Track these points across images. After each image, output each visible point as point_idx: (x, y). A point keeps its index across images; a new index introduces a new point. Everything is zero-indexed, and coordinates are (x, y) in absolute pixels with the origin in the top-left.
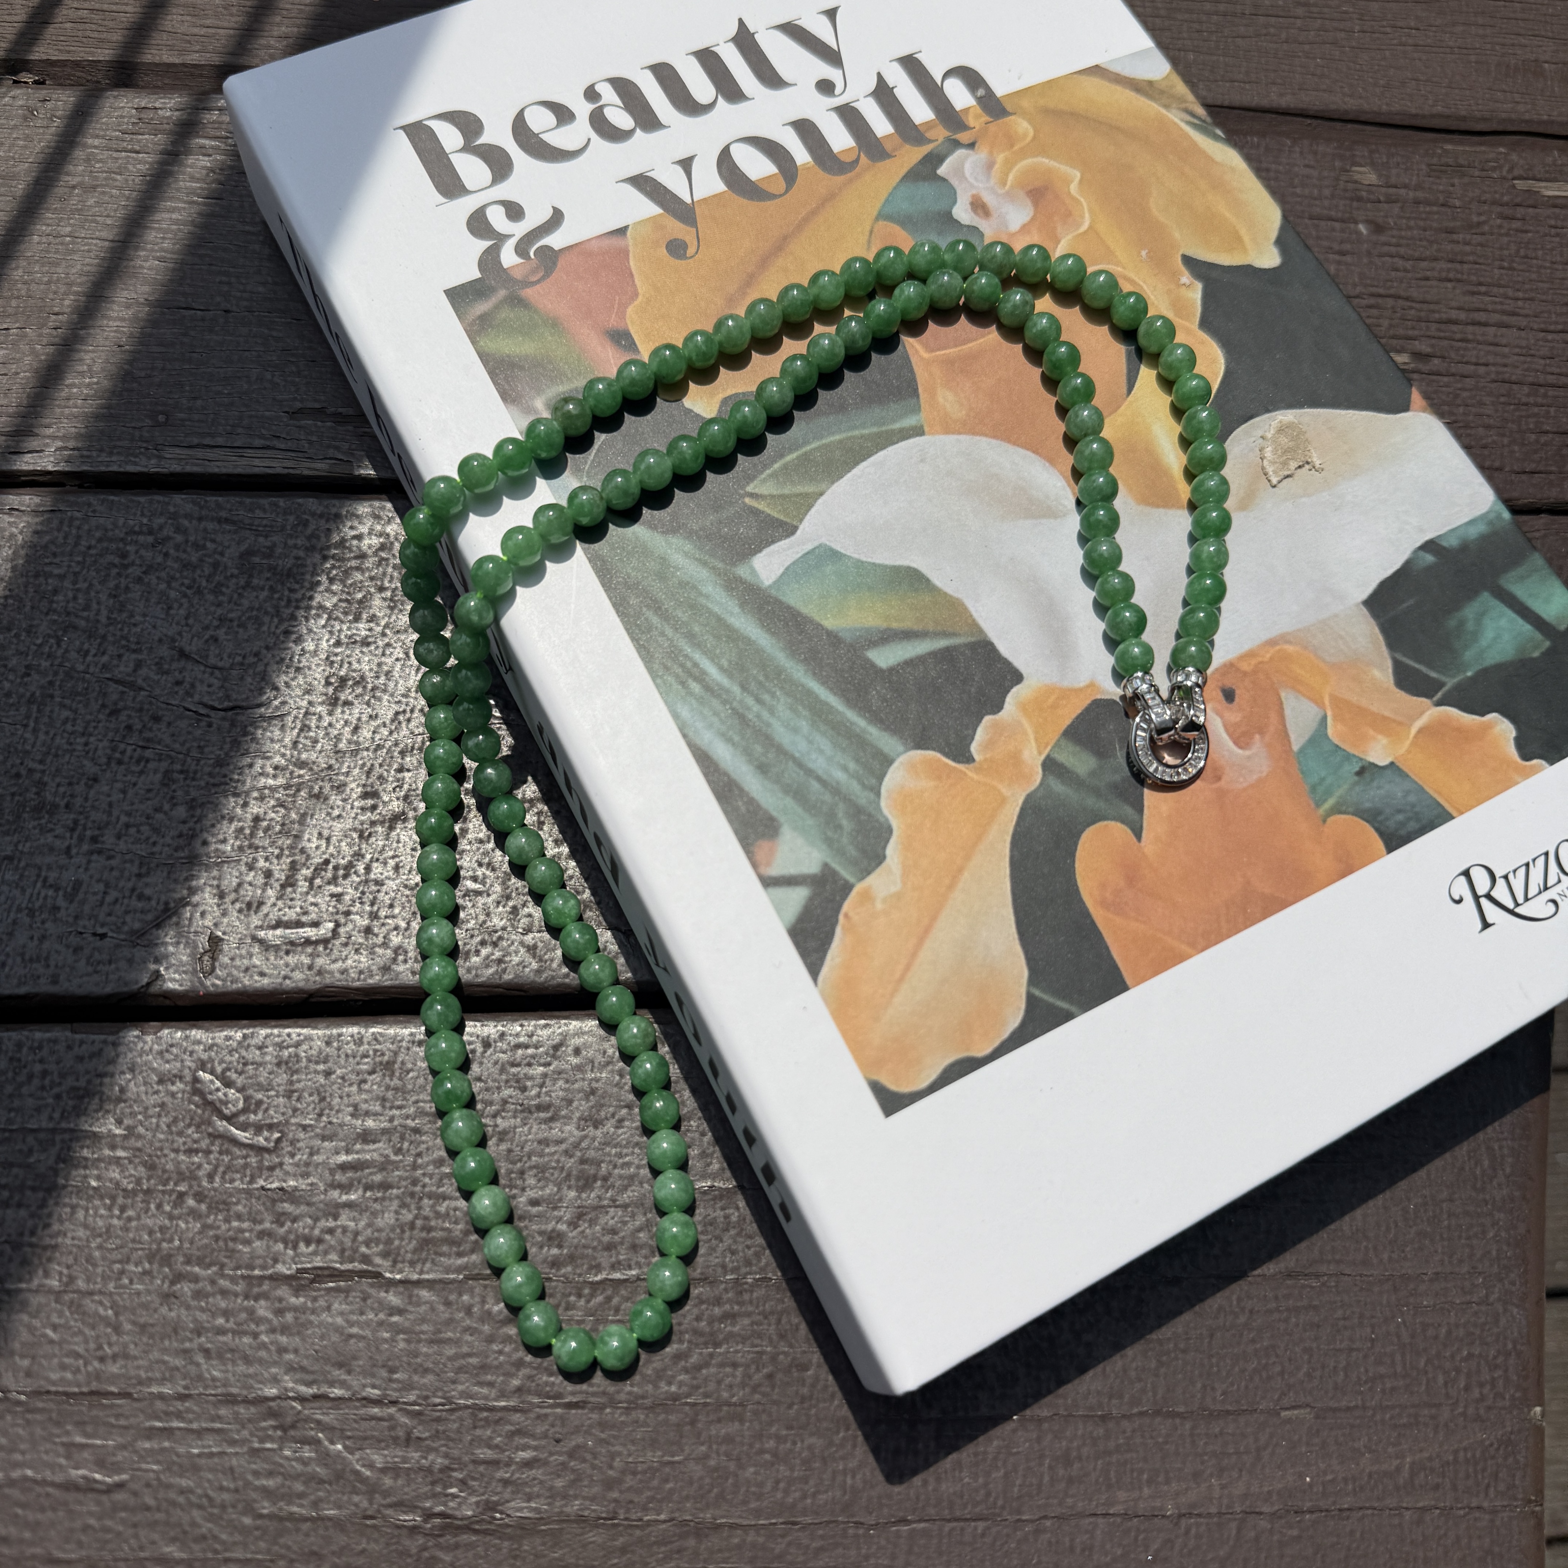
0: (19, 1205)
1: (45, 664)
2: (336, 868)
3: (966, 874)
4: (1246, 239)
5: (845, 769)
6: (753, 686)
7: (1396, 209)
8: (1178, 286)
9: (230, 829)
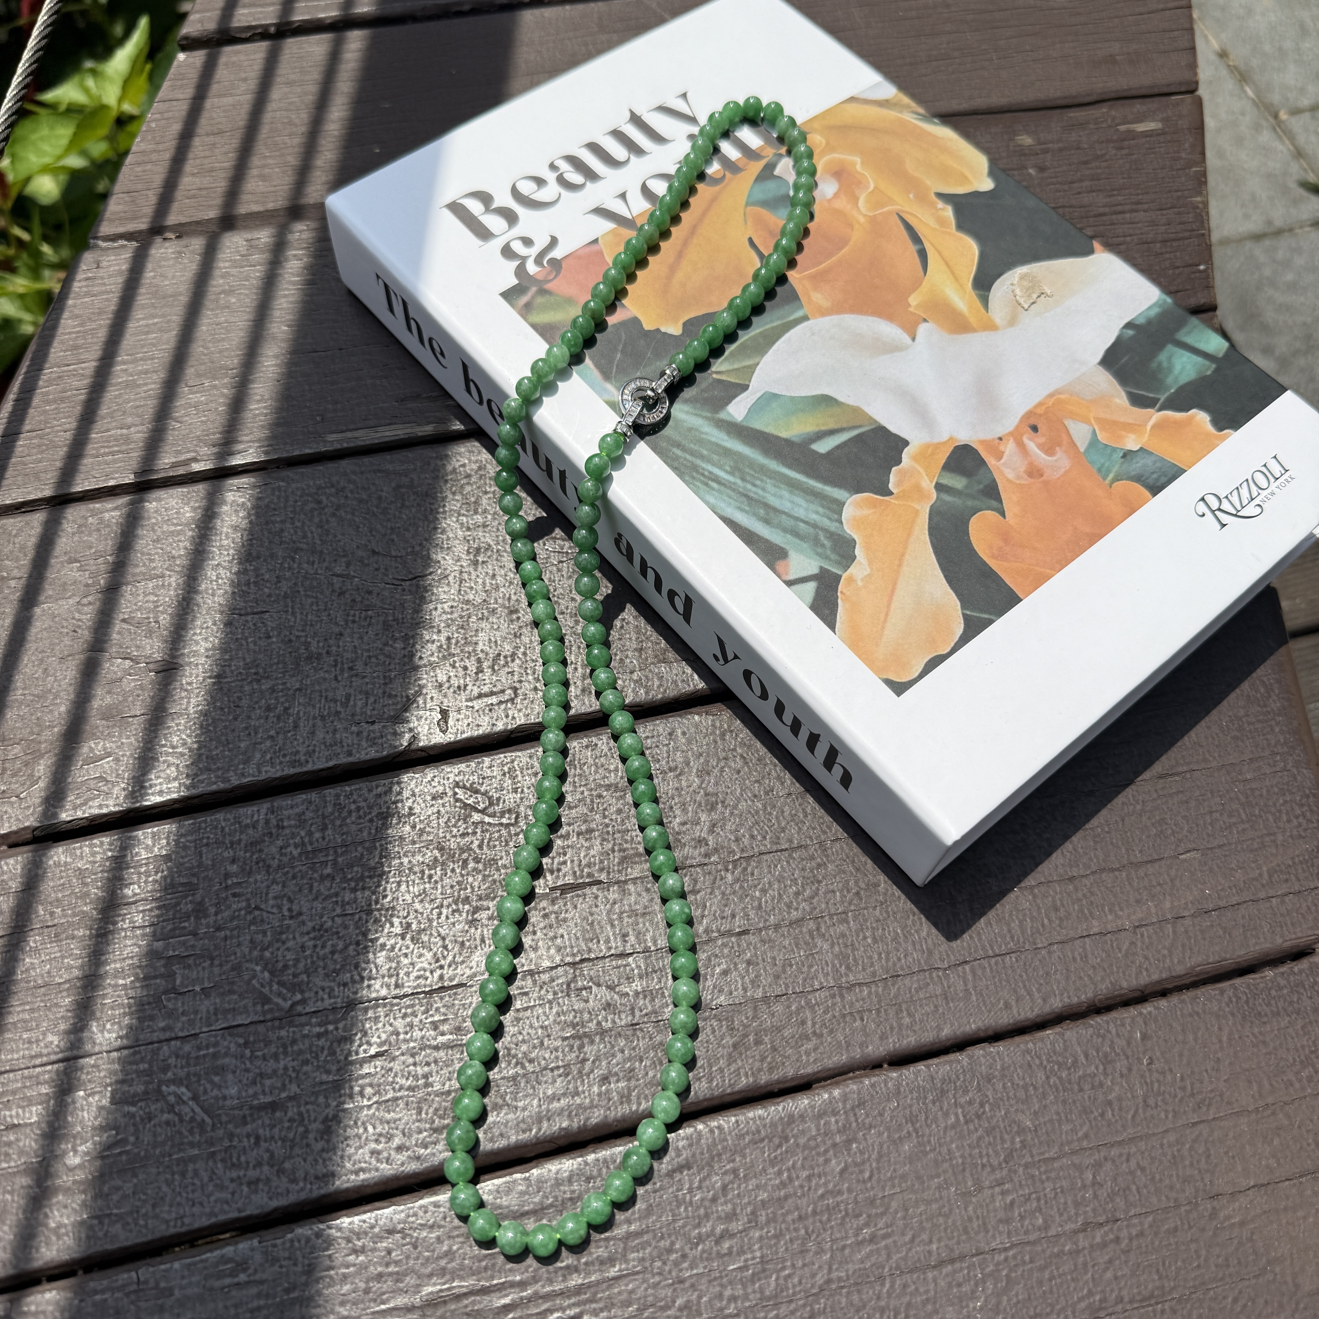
0: (364, 889)
1: (288, 574)
2: (505, 657)
3: (907, 557)
4: (969, 176)
5: (817, 513)
6: (748, 478)
7: (1049, 156)
8: (937, 210)
9: (434, 647)
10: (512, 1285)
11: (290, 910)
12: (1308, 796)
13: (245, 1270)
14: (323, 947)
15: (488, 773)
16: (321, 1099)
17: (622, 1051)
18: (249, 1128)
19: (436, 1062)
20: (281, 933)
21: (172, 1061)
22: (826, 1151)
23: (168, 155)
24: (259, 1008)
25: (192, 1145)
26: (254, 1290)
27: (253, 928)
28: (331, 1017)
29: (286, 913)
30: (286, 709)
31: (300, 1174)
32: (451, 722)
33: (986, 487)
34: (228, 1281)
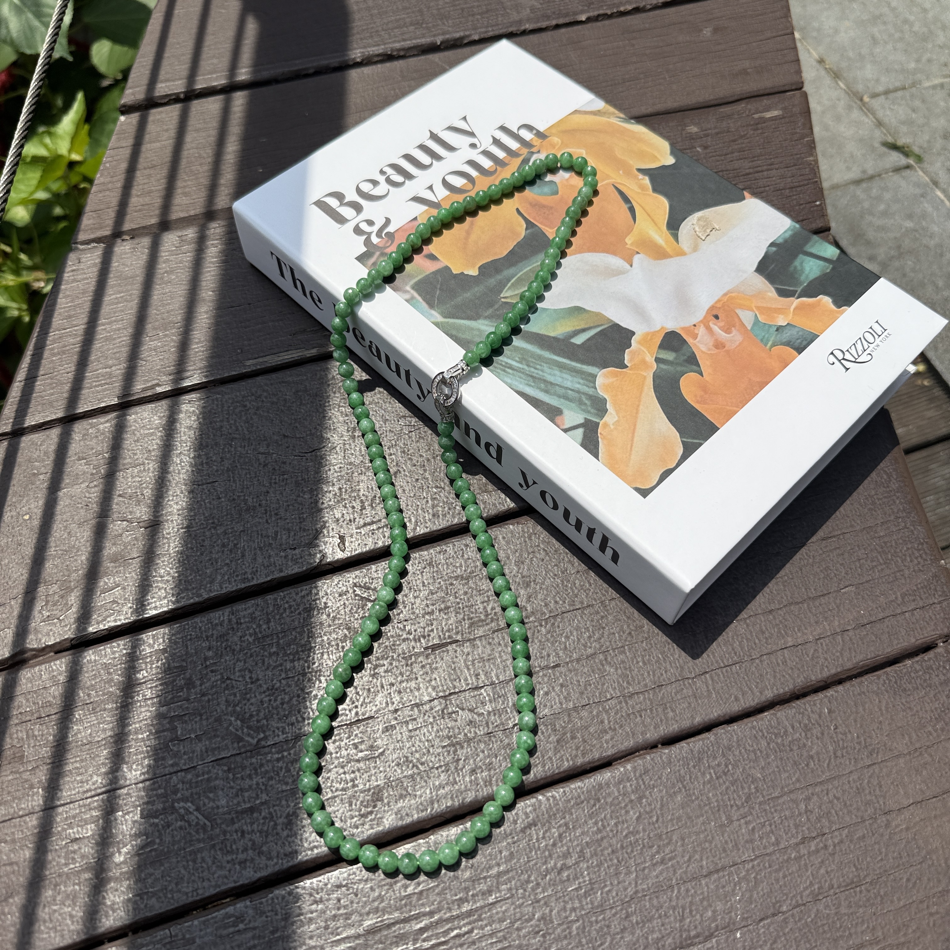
0: (299, 659)
1: (228, 456)
3: (641, 407)
4: (658, 156)
5: (579, 383)
6: (532, 364)
7: (709, 139)
8: (639, 180)
9: (331, 495)
10: (425, 914)
11: (251, 678)
12: (922, 544)
13: (242, 922)
14: (275, 700)
15: (375, 575)
16: (284, 802)
17: (483, 752)
18: (236, 826)
19: (359, 770)
20: (246, 694)
21: (180, 786)
22: (626, 805)
23: (119, 185)
24: (236, 745)
25: (199, 841)
26: (250, 935)
27: (226, 692)
28: (285, 747)
29: (248, 680)
30: (235, 545)
31: (274, 854)
32: (347, 544)
33: (689, 357)
34: (231, 930)
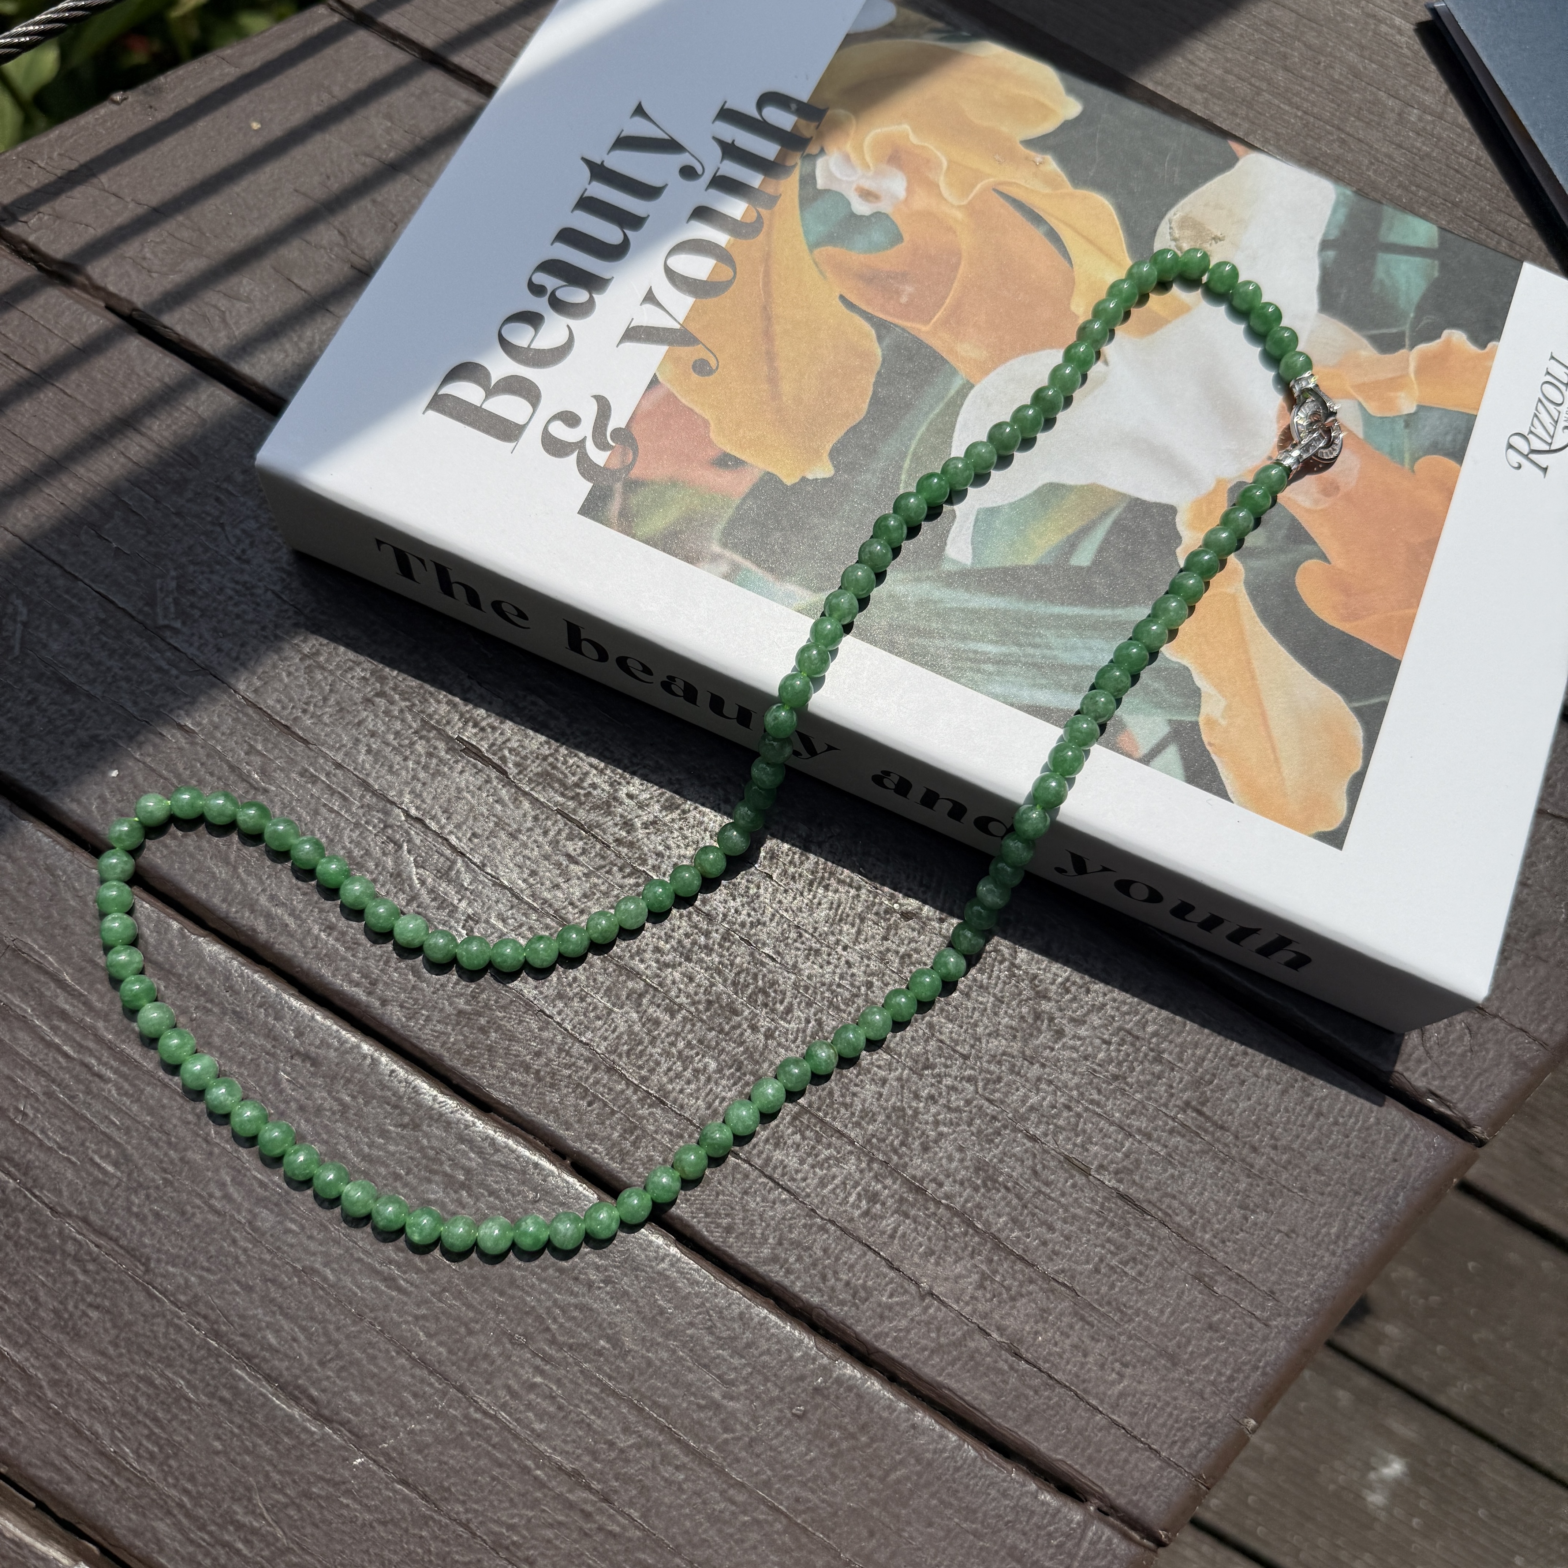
10: (87, 1004)
11: (244, 551)
14: (236, 605)
16: (108, 719)
18: (38, 686)
19: (219, 779)
20: (218, 563)
21: (40, 581)
24: (141, 603)
27: (203, 538)
28: (182, 665)
29: (238, 551)
31: (34, 758)
